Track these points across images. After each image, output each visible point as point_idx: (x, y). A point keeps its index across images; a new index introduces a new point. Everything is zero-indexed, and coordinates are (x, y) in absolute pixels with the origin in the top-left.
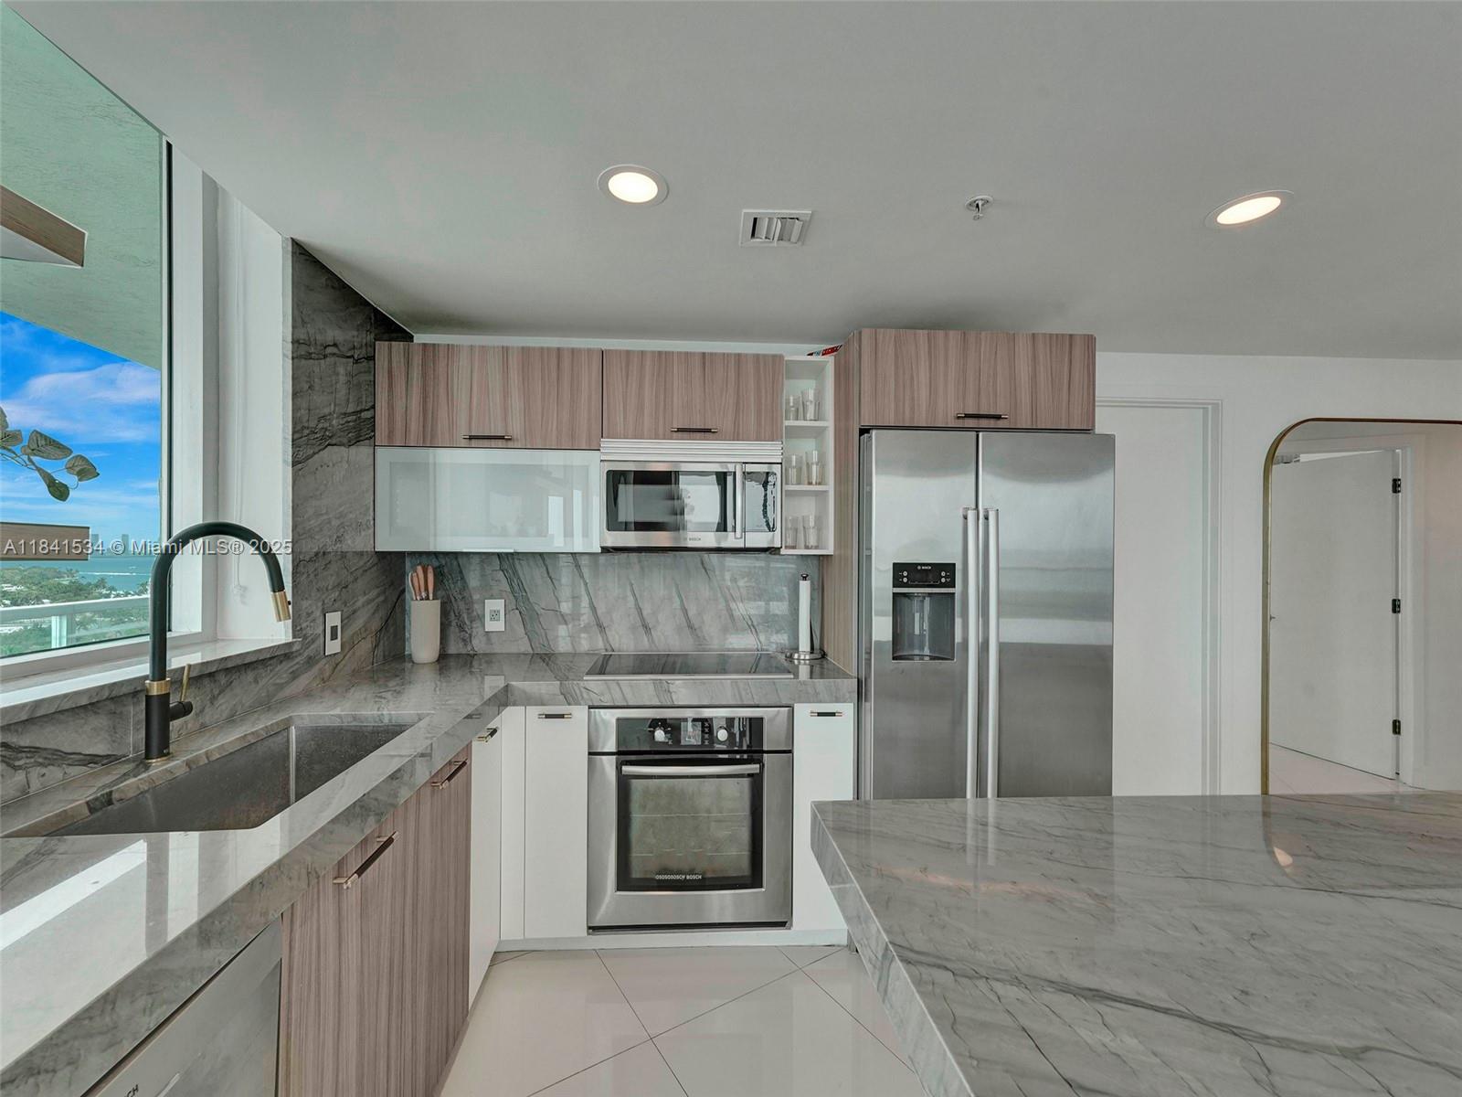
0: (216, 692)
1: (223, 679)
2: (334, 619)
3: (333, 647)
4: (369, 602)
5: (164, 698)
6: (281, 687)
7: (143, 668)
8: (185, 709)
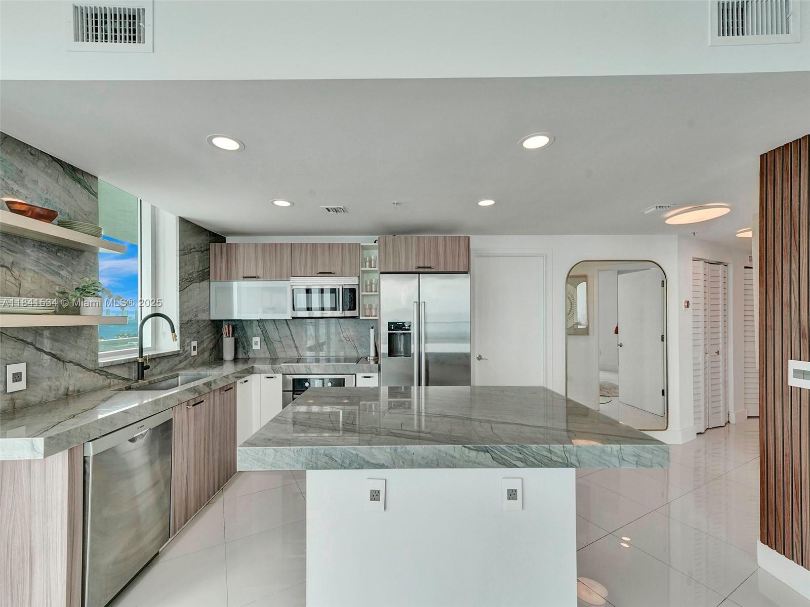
0: (156, 364)
1: (158, 360)
2: (194, 343)
3: (194, 353)
4: (208, 338)
5: (142, 363)
6: (176, 365)
7: (137, 355)
8: (148, 367)
